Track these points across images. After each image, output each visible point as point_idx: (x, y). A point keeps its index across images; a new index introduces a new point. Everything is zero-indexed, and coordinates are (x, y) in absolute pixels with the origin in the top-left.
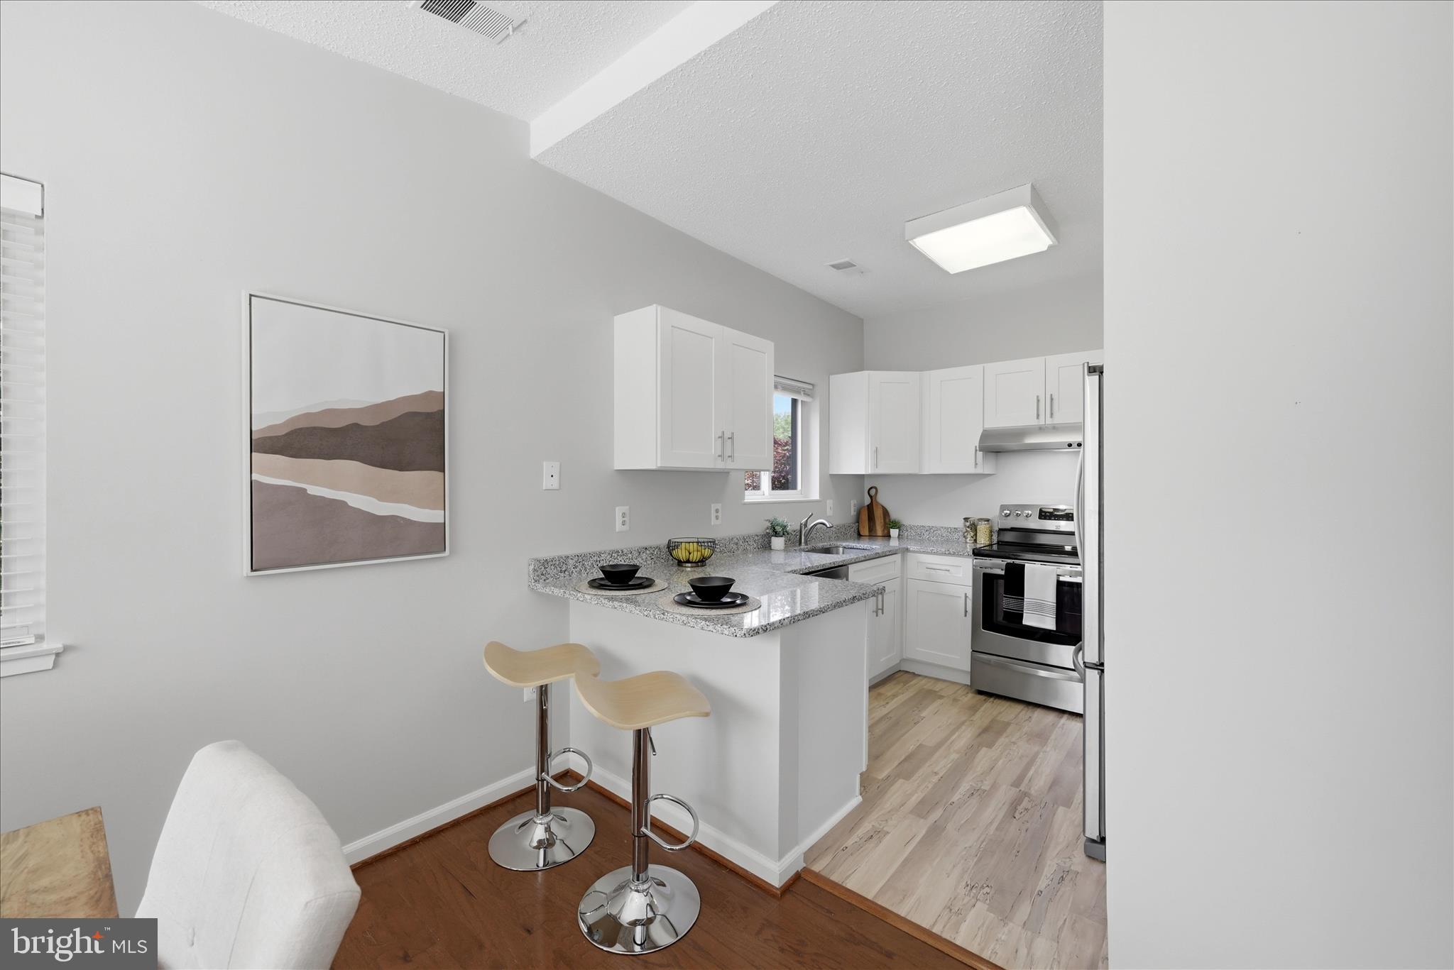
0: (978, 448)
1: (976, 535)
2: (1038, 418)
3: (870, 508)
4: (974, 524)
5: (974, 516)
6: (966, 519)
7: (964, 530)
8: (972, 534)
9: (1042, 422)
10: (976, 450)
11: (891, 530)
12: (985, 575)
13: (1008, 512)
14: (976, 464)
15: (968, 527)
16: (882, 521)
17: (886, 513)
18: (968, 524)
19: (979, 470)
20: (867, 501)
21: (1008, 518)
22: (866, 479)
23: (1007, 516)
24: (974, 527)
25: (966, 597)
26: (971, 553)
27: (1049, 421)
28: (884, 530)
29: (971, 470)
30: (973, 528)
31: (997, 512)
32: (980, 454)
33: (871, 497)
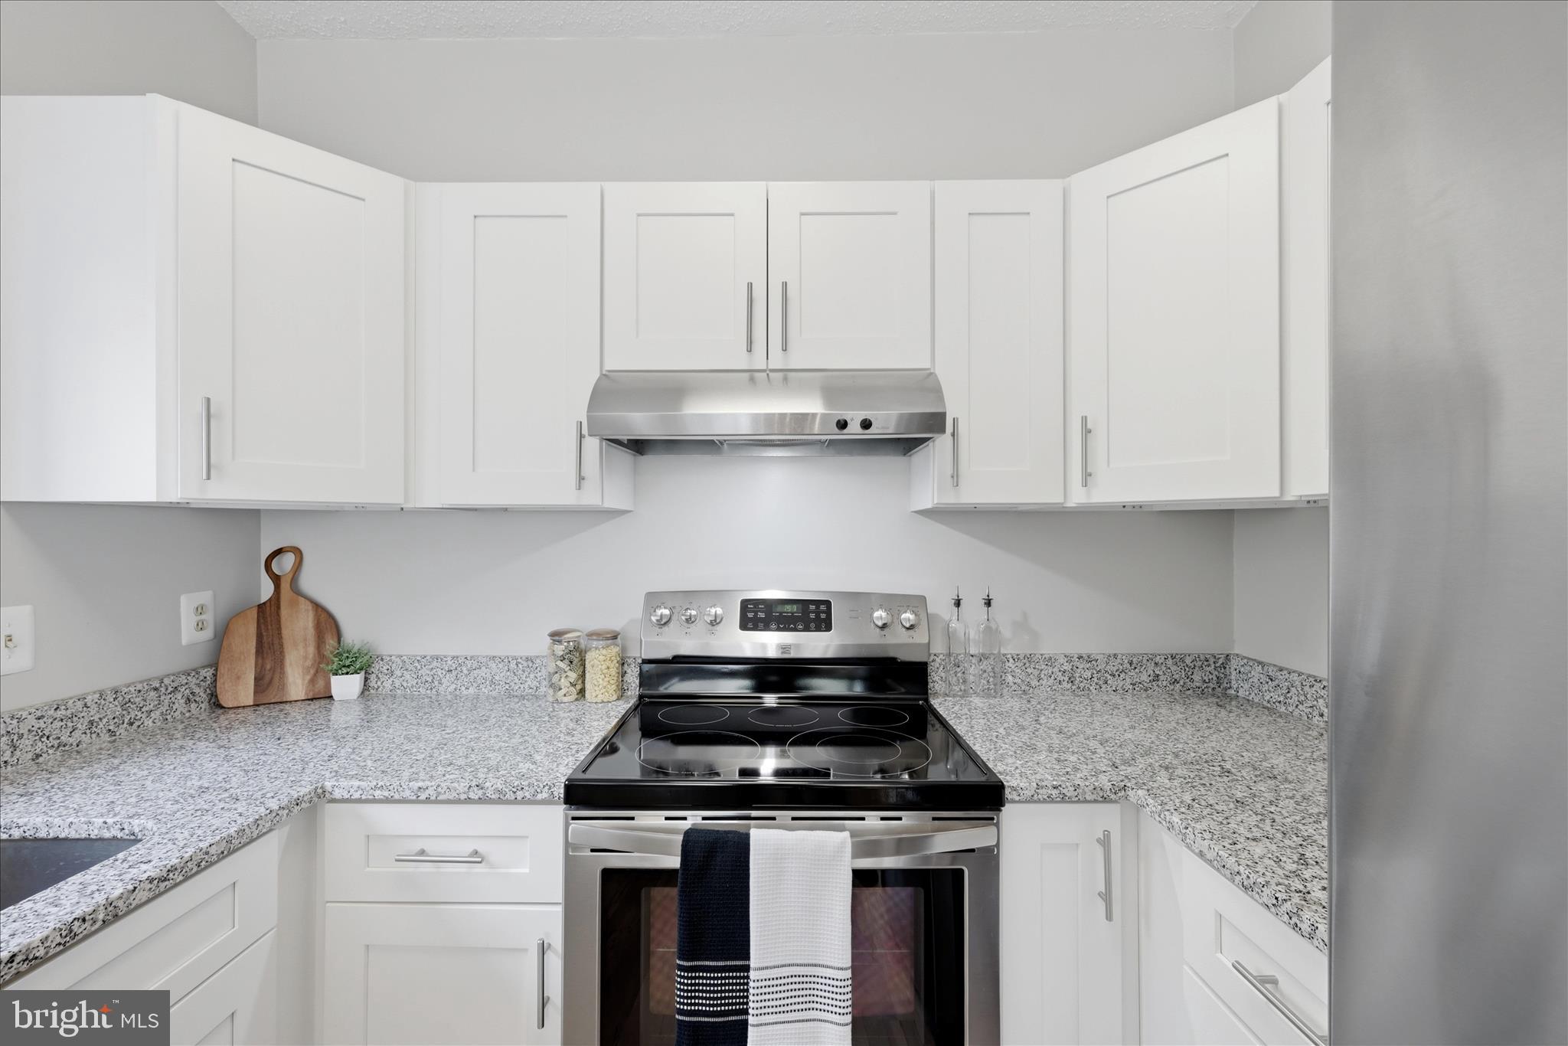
0: (585, 431)
1: (583, 676)
2: (750, 350)
3: (268, 615)
4: (577, 648)
5: (580, 621)
6: (556, 636)
7: (552, 668)
8: (573, 676)
9: (759, 363)
10: (582, 436)
11: (334, 679)
12: (608, 875)
13: (666, 612)
14: (581, 478)
15: (563, 659)
16: (312, 650)
17: (326, 623)
18: (560, 649)
19: (590, 498)
20: (267, 590)
21: (666, 628)
22: (265, 524)
23: (664, 623)
24: (577, 658)
25: (543, 949)
26: (560, 791)
27: (777, 361)
28: (313, 681)
29: (566, 496)
30: (576, 661)
31: (637, 611)
32: (592, 445)
33: (276, 579)
